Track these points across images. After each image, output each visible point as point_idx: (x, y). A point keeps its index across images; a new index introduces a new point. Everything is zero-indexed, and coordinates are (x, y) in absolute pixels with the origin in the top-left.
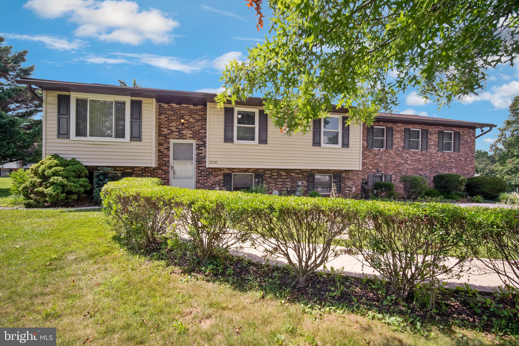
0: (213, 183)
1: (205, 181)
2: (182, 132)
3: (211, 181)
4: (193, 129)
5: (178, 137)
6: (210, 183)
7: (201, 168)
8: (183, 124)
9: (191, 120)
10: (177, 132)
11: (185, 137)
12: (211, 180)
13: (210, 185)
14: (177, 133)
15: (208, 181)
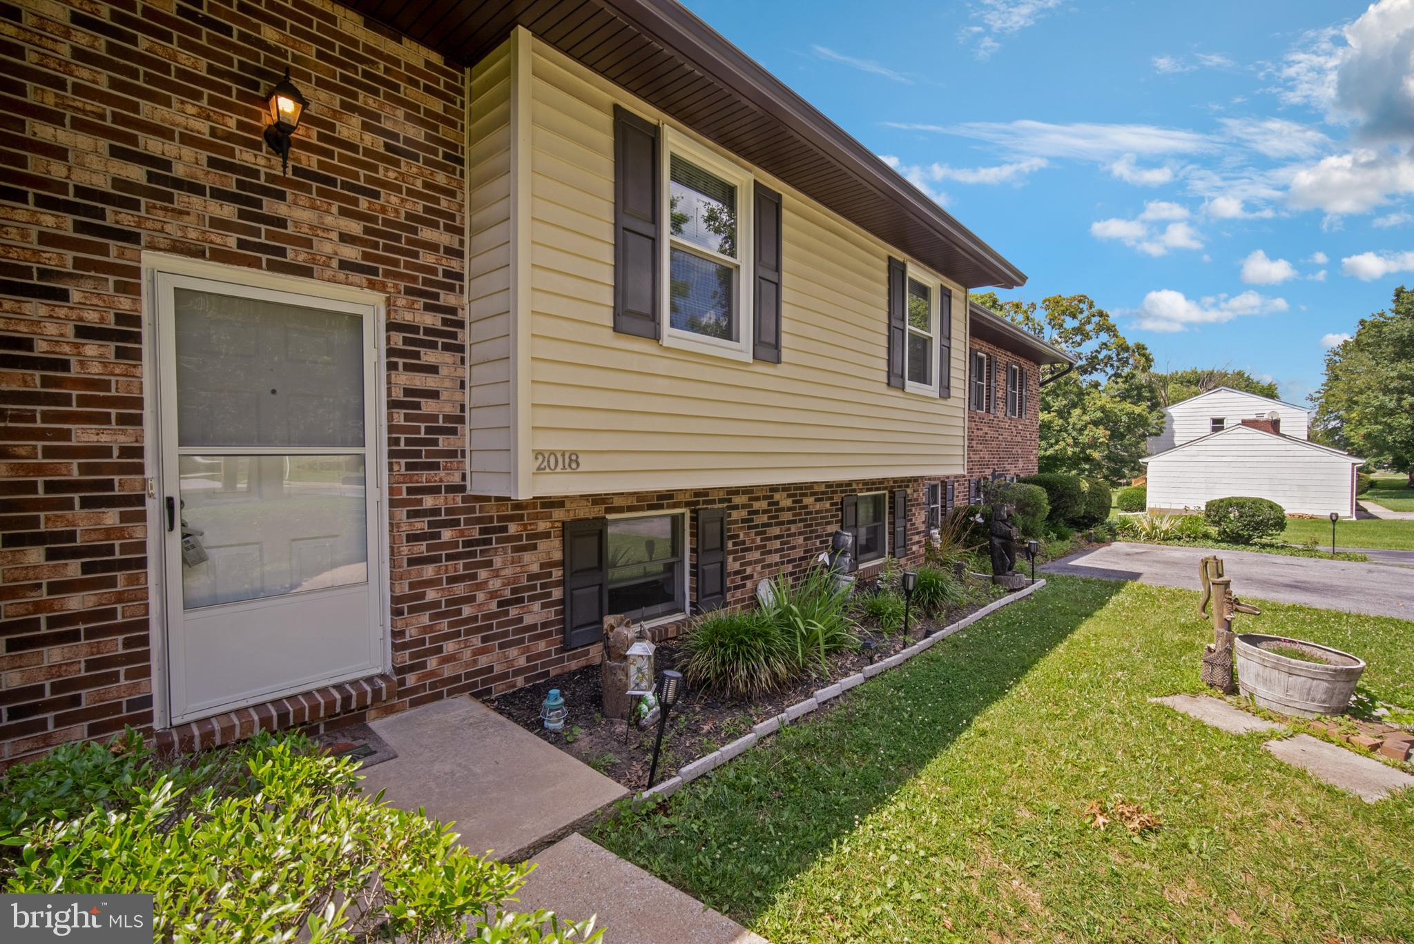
0: (507, 594)
1: (460, 589)
2: (270, 206)
3: (495, 584)
4: (364, 204)
5: (231, 241)
6: (493, 595)
7: (429, 502)
8: (279, 137)
9: (352, 128)
10: (219, 194)
11: (295, 255)
12: (496, 573)
13: (493, 606)
14: (228, 211)
15: (481, 586)
